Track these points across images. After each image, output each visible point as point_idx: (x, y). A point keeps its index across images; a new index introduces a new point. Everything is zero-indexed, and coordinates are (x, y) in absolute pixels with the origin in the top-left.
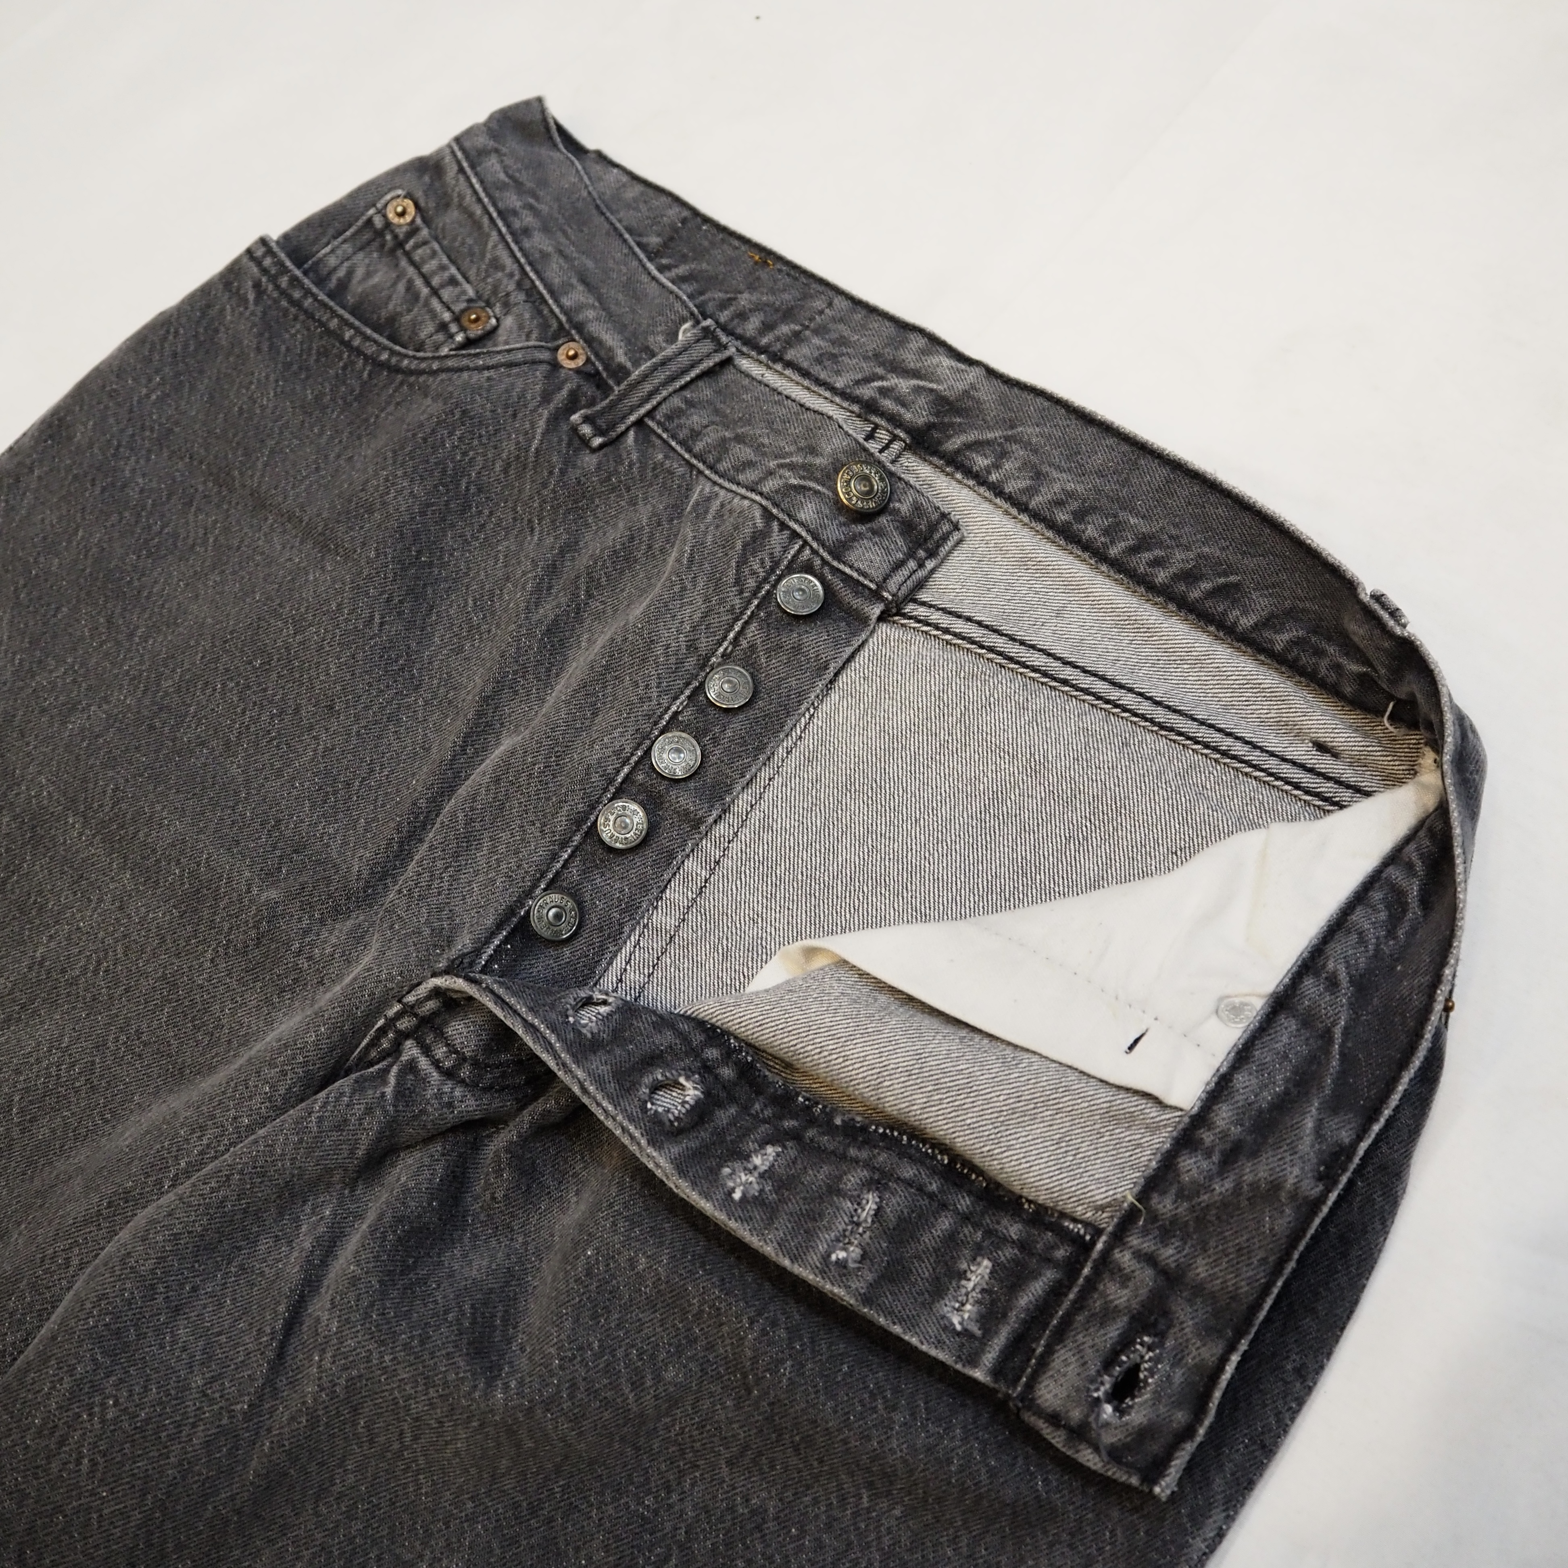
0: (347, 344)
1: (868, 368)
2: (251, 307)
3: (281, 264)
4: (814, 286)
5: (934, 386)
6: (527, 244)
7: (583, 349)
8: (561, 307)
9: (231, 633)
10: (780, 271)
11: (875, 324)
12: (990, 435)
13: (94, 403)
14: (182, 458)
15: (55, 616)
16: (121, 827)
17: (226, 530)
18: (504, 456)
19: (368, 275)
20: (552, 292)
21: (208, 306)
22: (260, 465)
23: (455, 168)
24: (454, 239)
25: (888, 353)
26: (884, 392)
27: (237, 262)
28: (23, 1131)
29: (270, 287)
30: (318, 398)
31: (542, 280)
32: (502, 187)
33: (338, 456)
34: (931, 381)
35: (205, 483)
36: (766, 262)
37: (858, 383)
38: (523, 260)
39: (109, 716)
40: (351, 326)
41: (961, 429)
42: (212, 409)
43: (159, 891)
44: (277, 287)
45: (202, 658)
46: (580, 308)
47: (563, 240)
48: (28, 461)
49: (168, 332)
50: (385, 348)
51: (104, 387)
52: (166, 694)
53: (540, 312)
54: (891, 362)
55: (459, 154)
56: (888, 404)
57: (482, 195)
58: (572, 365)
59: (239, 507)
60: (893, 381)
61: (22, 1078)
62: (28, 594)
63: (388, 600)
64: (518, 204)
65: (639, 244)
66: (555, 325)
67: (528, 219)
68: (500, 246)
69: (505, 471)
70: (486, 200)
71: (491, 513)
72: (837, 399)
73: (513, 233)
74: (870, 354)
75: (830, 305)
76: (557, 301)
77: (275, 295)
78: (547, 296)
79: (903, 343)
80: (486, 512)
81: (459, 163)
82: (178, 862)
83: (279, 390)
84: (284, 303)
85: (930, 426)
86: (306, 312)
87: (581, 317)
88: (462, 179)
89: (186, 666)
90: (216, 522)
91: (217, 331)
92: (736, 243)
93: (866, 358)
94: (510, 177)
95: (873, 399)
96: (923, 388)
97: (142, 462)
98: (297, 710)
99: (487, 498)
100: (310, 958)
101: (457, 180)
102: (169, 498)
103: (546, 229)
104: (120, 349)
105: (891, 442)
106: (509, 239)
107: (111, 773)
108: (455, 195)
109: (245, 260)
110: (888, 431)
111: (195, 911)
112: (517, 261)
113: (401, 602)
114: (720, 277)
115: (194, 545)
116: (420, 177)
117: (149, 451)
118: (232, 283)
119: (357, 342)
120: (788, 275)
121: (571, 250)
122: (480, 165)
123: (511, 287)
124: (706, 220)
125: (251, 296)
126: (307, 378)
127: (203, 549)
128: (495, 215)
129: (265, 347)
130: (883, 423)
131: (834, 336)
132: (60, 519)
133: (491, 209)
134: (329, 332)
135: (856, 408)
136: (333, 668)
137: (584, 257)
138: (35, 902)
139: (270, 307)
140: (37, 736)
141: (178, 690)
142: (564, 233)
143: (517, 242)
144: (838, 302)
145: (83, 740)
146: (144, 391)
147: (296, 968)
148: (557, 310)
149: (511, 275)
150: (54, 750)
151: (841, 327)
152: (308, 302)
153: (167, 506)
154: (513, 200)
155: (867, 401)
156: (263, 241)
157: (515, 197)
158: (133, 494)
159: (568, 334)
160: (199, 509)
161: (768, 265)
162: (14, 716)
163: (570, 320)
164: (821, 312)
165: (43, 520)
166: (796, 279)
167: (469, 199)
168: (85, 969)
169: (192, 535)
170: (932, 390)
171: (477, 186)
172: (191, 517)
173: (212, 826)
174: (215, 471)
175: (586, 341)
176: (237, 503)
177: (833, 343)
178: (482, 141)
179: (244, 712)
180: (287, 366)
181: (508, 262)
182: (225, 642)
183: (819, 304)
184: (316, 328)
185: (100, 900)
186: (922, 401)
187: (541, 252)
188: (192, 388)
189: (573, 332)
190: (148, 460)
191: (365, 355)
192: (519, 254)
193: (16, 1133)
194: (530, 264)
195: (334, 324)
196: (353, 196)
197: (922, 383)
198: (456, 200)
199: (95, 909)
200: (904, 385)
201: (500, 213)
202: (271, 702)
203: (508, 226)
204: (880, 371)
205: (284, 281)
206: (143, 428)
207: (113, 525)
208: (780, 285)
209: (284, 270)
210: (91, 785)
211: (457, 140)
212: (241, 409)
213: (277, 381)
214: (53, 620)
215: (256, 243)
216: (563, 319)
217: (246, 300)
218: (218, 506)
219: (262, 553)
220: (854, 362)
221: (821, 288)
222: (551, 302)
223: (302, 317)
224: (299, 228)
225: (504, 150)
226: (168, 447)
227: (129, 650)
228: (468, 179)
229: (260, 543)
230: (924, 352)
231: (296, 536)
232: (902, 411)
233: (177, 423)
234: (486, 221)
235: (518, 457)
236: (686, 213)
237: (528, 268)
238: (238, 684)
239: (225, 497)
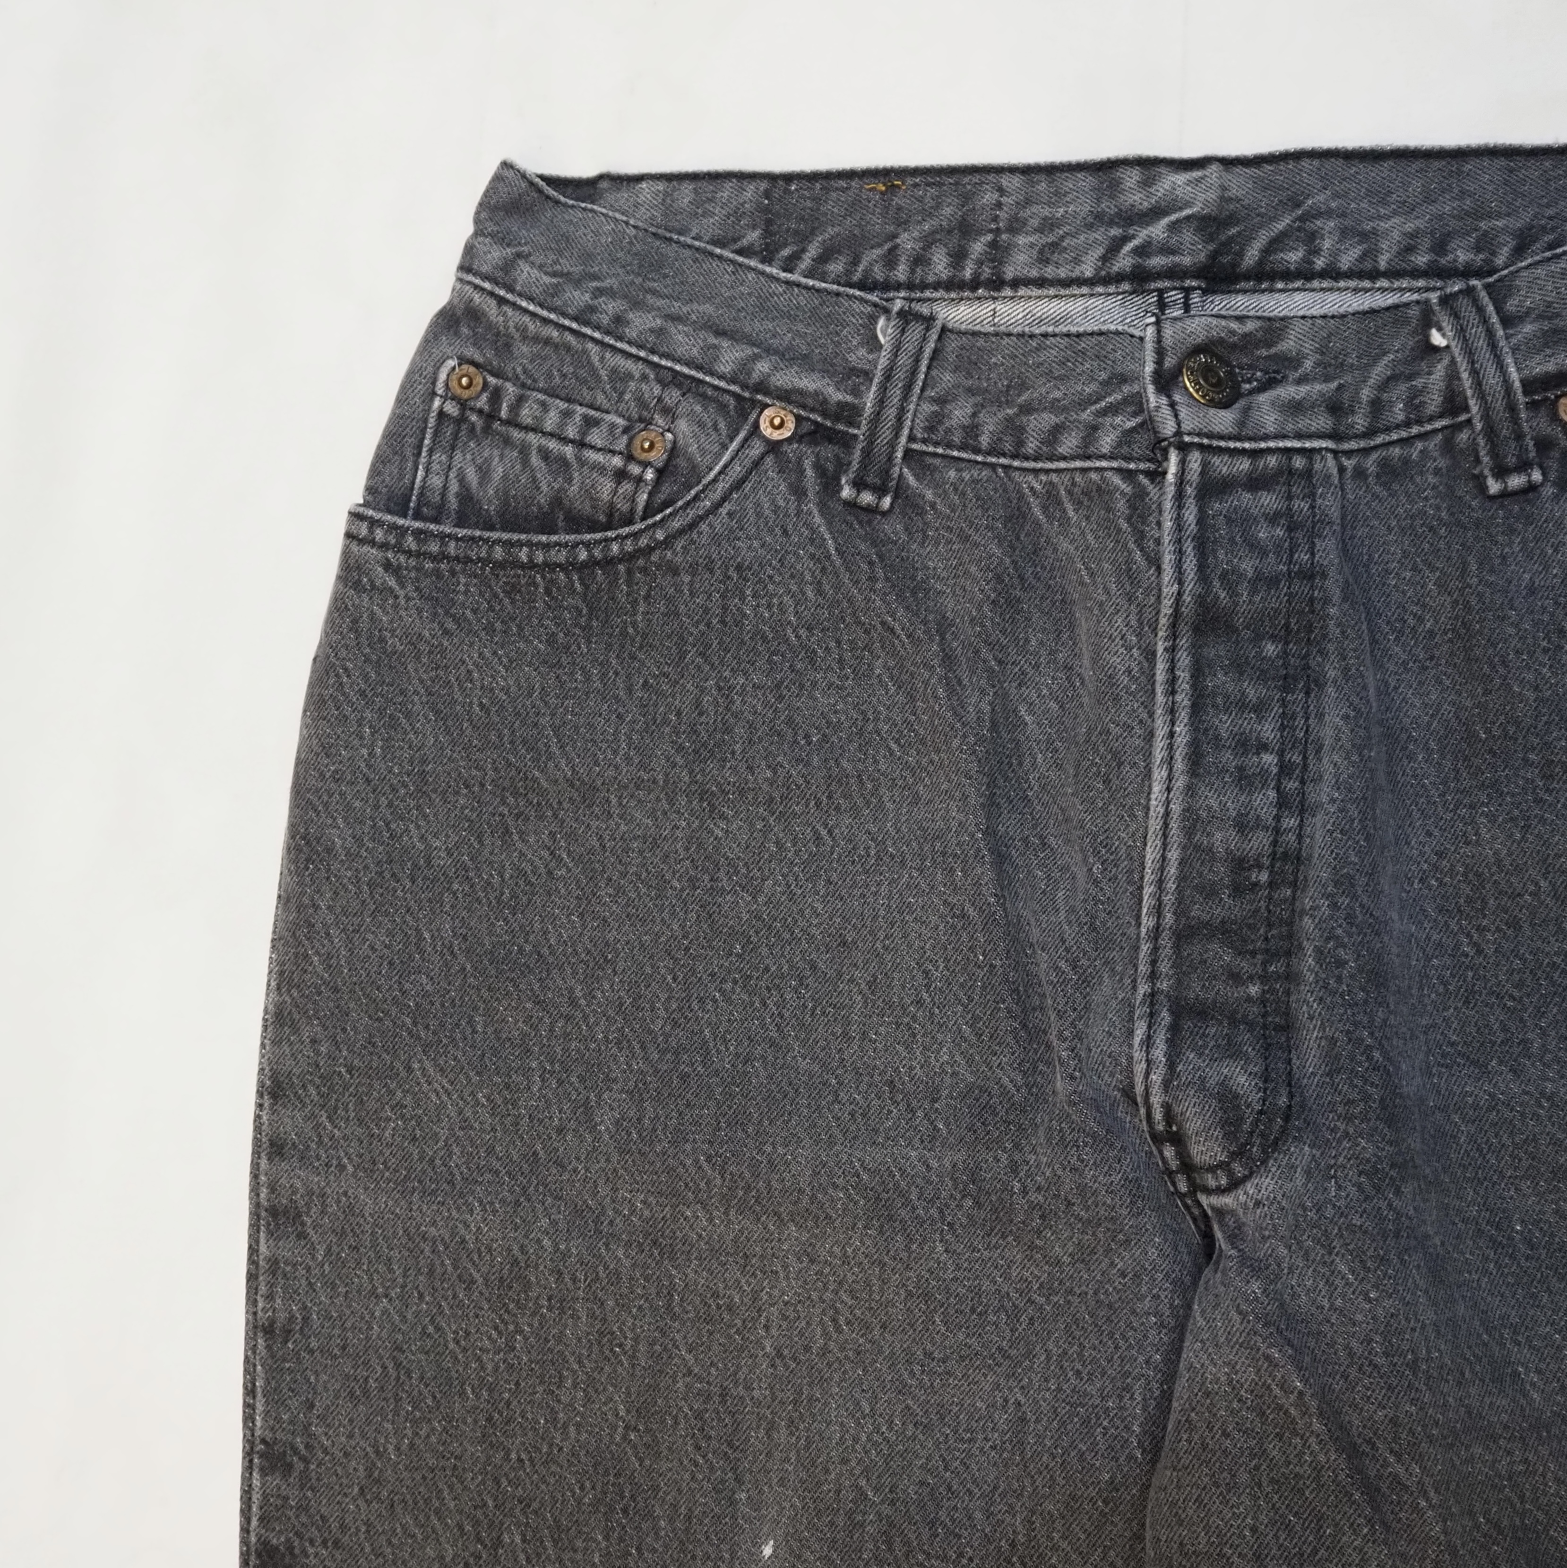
0: (532, 565)
1: (1102, 236)
2: (401, 593)
3: (393, 527)
4: (966, 180)
5: (1187, 212)
6: (631, 333)
7: (784, 409)
8: (721, 377)
9: (685, 937)
10: (916, 185)
11: (1068, 183)
12: (1280, 226)
13: (325, 798)
14: (457, 793)
15: (474, 1032)
16: (748, 1188)
17: (571, 836)
18: (808, 577)
19: (484, 472)
20: (699, 368)
21: (355, 621)
22: (554, 749)
23: (493, 303)
24: (550, 376)
25: (1108, 206)
26: (1142, 251)
27: (346, 554)
28: (893, 1503)
29: (402, 558)
30: (551, 640)
31: (678, 361)
32: (556, 291)
33: (630, 690)
34: (1181, 209)
35: (504, 802)
36: (893, 185)
37: (1104, 259)
38: (642, 354)
39: (630, 1093)
40: (520, 544)
41: (1246, 239)
42: (450, 723)
43: (837, 1223)
44: (409, 553)
45: (675, 979)
46: (745, 366)
47: (660, 303)
48: (306, 901)
49: (337, 675)
50: (576, 545)
51: (322, 775)
52: (667, 1036)
53: (704, 396)
54: (1119, 214)
55: (487, 285)
56: (1157, 262)
57: (544, 313)
58: (786, 433)
59: (565, 805)
60: (1142, 235)
61: (854, 1464)
62: (427, 1027)
63: (818, 805)
64: (587, 297)
65: (740, 252)
66: (732, 402)
67: (611, 307)
68: (608, 355)
69: (820, 592)
70: (552, 316)
71: (838, 642)
72: (1100, 289)
73: (608, 333)
74: (1090, 219)
75: (1001, 190)
76: (712, 374)
77: (412, 562)
78: (700, 376)
79: (1115, 187)
80: (833, 644)
81: (492, 294)
82: (835, 1186)
83: (505, 660)
84: (429, 565)
85: (1214, 256)
86: (457, 558)
87: (755, 377)
88: (510, 312)
89: (663, 996)
90: (552, 835)
91: (382, 640)
92: (843, 183)
93: (1090, 227)
94: (554, 274)
95: (1136, 267)
96: (1178, 221)
97: (422, 823)
98: (814, 967)
99: (822, 630)
100: (1039, 1189)
101: (505, 314)
102: (481, 842)
103: (637, 305)
104: (305, 726)
105: (1187, 298)
106: (608, 340)
107: (688, 1147)
108: (512, 330)
109: (355, 547)
110: (1175, 289)
111: (891, 1218)
112: (639, 358)
113: (830, 797)
114: (856, 232)
115: (550, 873)
116: (457, 334)
117: (418, 807)
118: (360, 581)
119: (539, 558)
120: (928, 184)
121: (676, 307)
122: (515, 281)
123: (657, 390)
124: (789, 178)
125: (392, 582)
126: (520, 628)
127: (563, 871)
128: (574, 326)
129: (450, 625)
130: (1167, 284)
131: (1035, 222)
132: (389, 933)
133: (567, 322)
134: (501, 565)
135: (1126, 286)
136: (819, 907)
137: (695, 306)
138: (719, 1307)
139: (417, 579)
140: (578, 1159)
141: (676, 1024)
142: (654, 292)
143: (620, 338)
144: (1005, 181)
145: (629, 1134)
146: (364, 751)
147: (1033, 1206)
148: (723, 384)
149: (644, 378)
150: (608, 1160)
151: (1035, 209)
152: (452, 548)
153: (486, 852)
154: (578, 298)
155: (1132, 273)
156: (355, 516)
157: (577, 294)
158: (441, 860)
159: (753, 402)
160: (521, 833)
161: (898, 187)
162: (535, 1154)
163: (745, 387)
164: (999, 205)
165: (372, 948)
166: (940, 185)
167: (532, 327)
168: (826, 1334)
169: (538, 862)
170: (1188, 218)
171: (531, 308)
172: (519, 845)
173: (836, 1132)
174: (507, 783)
175: (780, 398)
176: (560, 803)
177: (1040, 230)
178: (495, 254)
179: (764, 1004)
180: (490, 629)
181: (629, 365)
182: (687, 949)
183: (989, 197)
184: (482, 569)
185: (785, 1267)
186: (1188, 236)
187: (652, 331)
188: (408, 715)
189: (759, 397)
190: (425, 817)
191: (559, 565)
192: (634, 350)
193: (886, 1510)
194: (653, 352)
195: (499, 553)
196: (402, 399)
197: (1173, 217)
198: (517, 336)
199: (787, 1278)
200: (1158, 230)
201: (575, 319)
202: (782, 977)
203: (597, 328)
204: (1115, 232)
205: (410, 542)
206: (394, 790)
207: (453, 907)
208: (929, 202)
209: (402, 531)
210: (681, 1170)
211: (465, 267)
212: (481, 705)
213: (495, 653)
214: (478, 1038)
215: (350, 523)
216: (733, 388)
217: (391, 590)
218: (541, 817)
219: (636, 838)
220: (1082, 238)
221: (976, 178)
222: (708, 379)
223: (458, 568)
224: (375, 471)
225: (525, 249)
226: (435, 791)
227: (585, 1017)
228: (514, 305)
229: (623, 828)
230: (1147, 183)
231: (658, 799)
232: (1177, 259)
233: (424, 761)
234: (570, 338)
235: (824, 569)
236: (764, 185)
237: (656, 359)
238: (735, 982)
239: (539, 804)
